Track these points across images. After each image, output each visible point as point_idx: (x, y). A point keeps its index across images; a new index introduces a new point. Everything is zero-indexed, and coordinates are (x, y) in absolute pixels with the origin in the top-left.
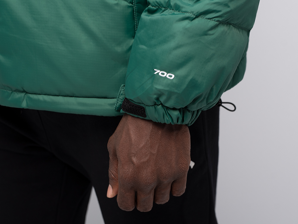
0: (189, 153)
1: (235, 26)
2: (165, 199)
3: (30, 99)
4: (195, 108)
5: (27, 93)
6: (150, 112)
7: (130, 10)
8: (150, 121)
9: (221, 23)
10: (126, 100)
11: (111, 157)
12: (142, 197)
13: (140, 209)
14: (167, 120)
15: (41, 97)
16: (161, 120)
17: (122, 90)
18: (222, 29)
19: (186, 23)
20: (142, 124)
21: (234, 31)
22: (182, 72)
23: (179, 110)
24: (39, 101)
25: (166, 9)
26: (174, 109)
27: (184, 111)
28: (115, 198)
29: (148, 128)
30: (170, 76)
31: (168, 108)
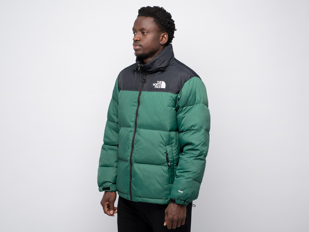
0: (186, 213)
1: (197, 181)
2: (179, 226)
3: (142, 199)
4: (187, 200)
5: (141, 197)
6: (177, 201)
7: (169, 177)
8: (176, 204)
9: (194, 180)
10: (171, 199)
11: (166, 214)
12: (174, 224)
13: (173, 228)
14: (181, 203)
15: (144, 199)
16: (179, 203)
17: (169, 197)
18: (194, 181)
19: (186, 179)
20: (175, 204)
21: (197, 182)
22: (185, 191)
23: (184, 201)
24: (144, 200)
25: (181, 176)
26: (182, 200)
27: (185, 201)
28: (166, 226)
29: (176, 206)
30: (182, 192)
31: (181, 200)
